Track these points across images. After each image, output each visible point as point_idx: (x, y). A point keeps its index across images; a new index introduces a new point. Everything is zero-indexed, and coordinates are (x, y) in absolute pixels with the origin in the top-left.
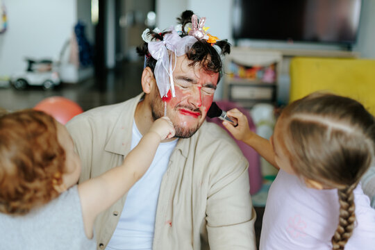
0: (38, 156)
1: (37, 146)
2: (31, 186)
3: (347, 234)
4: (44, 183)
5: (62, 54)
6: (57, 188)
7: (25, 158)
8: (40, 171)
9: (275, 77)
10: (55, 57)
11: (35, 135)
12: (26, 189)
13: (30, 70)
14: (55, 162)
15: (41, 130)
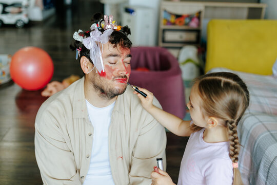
9: (199, 24)
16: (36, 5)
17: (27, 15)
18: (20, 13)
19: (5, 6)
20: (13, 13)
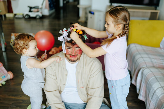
5: (42, 5)
13: (30, 11)
16: (46, 8)
17: (41, 13)
18: (38, 11)
19: (31, 8)
20: (34, 11)
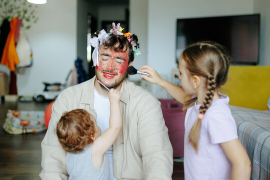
0: (84, 125)
1: (83, 121)
2: (83, 138)
3: (207, 105)
4: (87, 136)
6: (92, 138)
7: (79, 125)
8: (85, 131)
10: (63, 82)
11: (82, 117)
12: (80, 139)
13: (46, 90)
14: (91, 128)
15: (83, 115)
18: (59, 90)
19: (47, 85)
20: (52, 91)
